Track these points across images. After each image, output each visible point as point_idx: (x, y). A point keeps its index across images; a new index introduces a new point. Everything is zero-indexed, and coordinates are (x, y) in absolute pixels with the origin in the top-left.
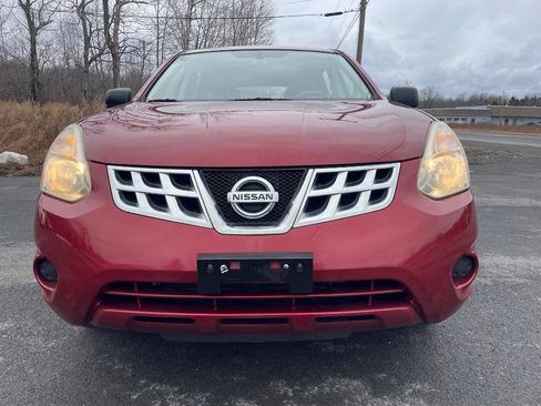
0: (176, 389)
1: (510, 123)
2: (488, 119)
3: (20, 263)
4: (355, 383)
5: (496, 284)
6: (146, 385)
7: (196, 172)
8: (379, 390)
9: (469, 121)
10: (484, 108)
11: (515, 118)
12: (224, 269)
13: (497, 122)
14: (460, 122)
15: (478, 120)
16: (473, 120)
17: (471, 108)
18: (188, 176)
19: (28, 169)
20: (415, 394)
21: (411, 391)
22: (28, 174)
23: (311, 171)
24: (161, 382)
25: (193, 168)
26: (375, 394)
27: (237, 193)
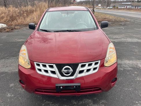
0: (52, 103)
1: (137, 8)
2: (131, 7)
3: (12, 65)
4: (90, 100)
5: (124, 70)
6: (45, 102)
7: (54, 65)
8: (95, 102)
9: (125, 7)
10: (130, 3)
11: (138, 6)
12: (61, 88)
13: (133, 8)
14: (123, 8)
15: (128, 7)
16: (127, 7)
17: (126, 3)
18: (53, 65)
19: (7, 30)
20: (102, 103)
21: (101, 102)
22: (8, 32)
23: (80, 64)
24: (48, 101)
25: (54, 64)
26: (94, 104)
27: (64, 70)
